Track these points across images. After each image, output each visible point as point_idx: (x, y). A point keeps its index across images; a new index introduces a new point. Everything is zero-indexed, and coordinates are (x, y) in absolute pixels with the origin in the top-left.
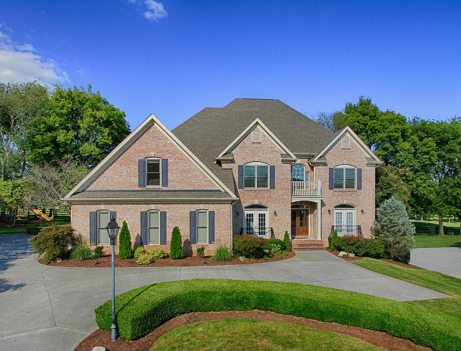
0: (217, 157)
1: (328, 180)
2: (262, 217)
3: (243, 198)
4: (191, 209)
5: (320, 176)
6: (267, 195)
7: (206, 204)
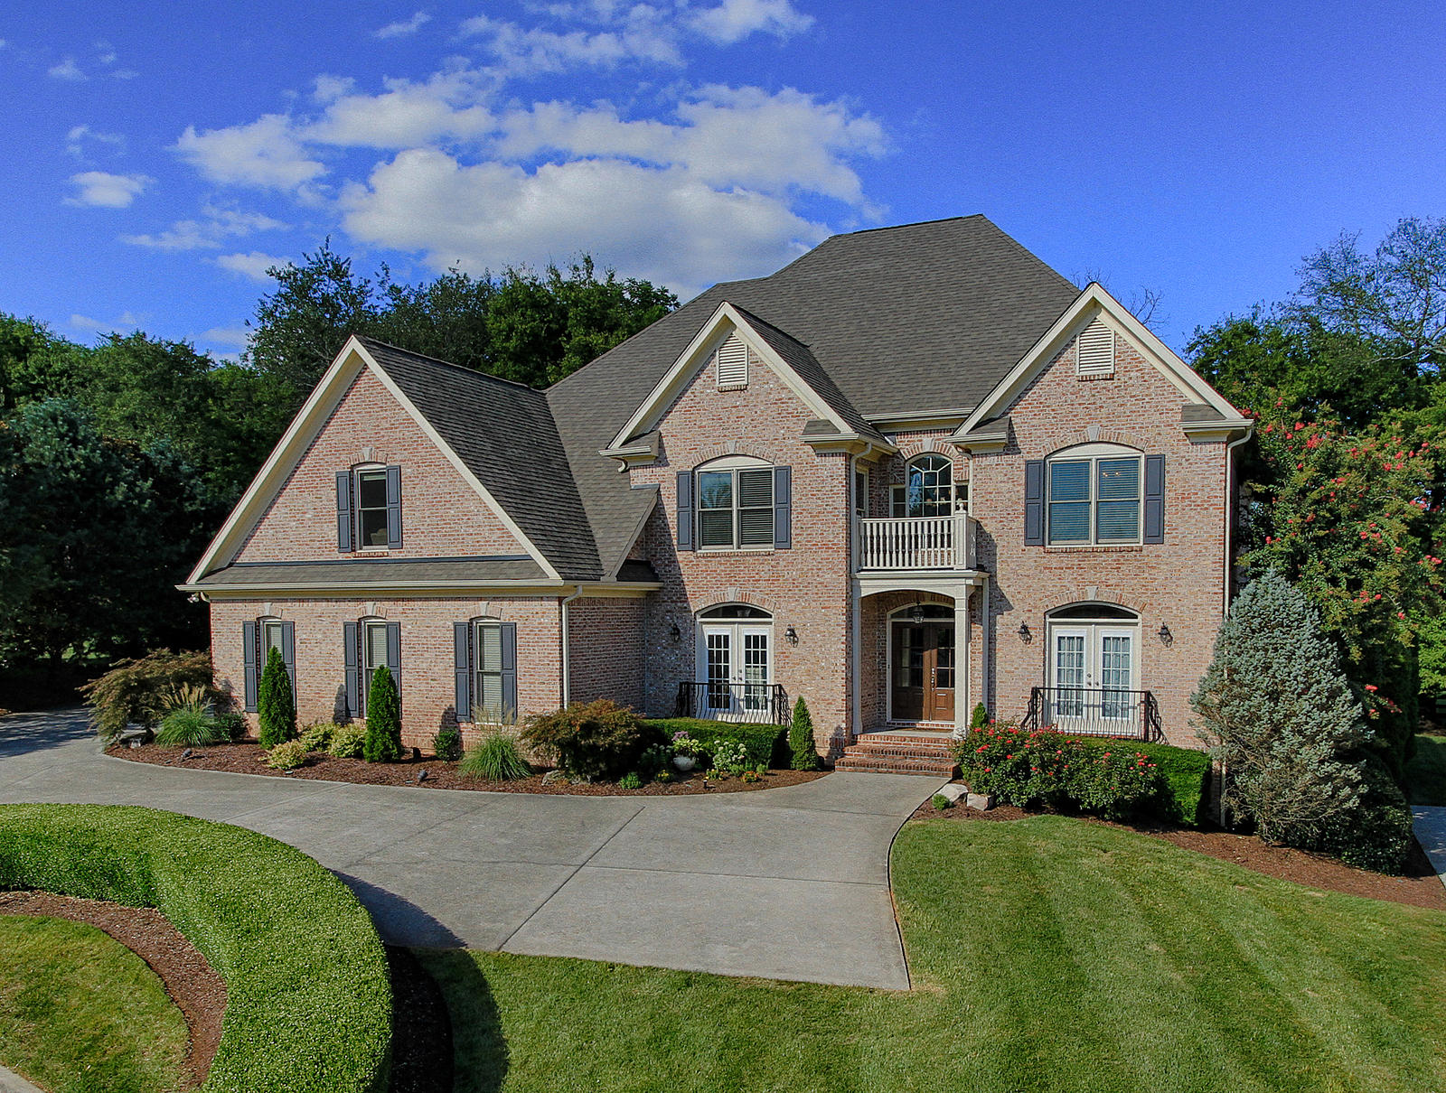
0: (607, 449)
1: (1021, 508)
2: (756, 646)
3: (691, 581)
4: (457, 616)
5: (991, 493)
6: (765, 570)
7: (495, 599)
